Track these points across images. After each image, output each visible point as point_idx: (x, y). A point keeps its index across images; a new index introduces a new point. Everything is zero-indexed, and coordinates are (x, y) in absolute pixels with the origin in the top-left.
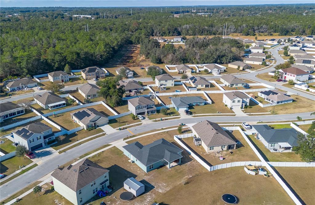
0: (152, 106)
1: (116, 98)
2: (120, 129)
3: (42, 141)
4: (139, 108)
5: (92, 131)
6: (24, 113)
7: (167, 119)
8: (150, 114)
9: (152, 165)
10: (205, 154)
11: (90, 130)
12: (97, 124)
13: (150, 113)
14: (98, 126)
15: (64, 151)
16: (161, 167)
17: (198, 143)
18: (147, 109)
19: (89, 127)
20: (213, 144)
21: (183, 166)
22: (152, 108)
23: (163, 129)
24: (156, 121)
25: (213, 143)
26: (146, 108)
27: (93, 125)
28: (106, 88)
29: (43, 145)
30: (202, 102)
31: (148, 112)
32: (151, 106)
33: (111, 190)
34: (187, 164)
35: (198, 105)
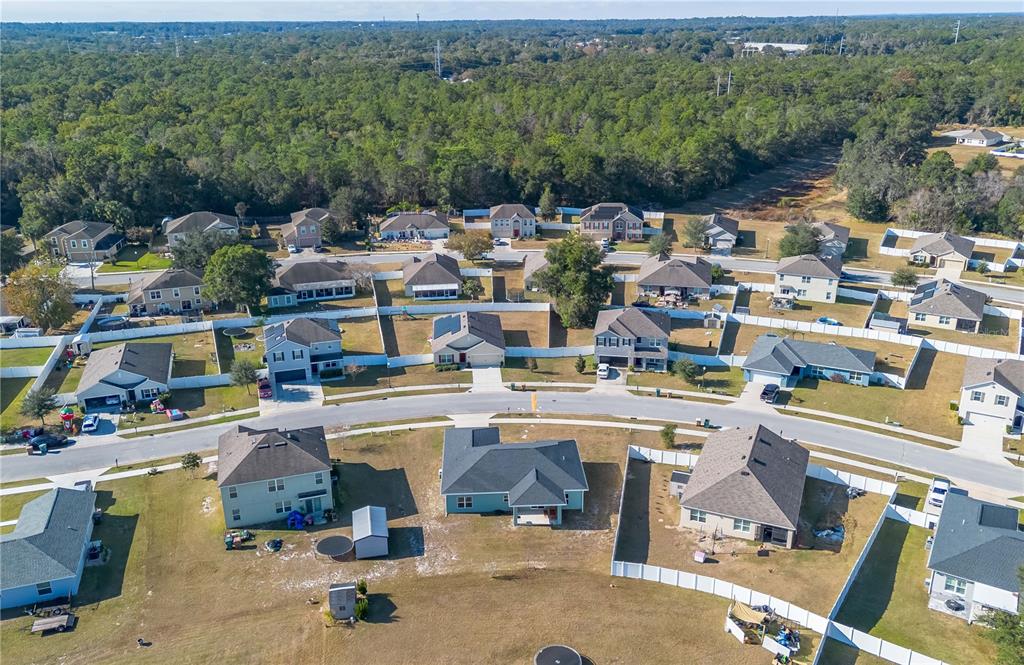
0: (658, 344)
1: (579, 301)
2: (513, 388)
3: (305, 364)
4: (607, 340)
5: (444, 374)
6: (351, 295)
7: (680, 397)
8: (643, 370)
9: (469, 499)
10: (669, 527)
11: (441, 371)
12: (468, 360)
13: (644, 365)
14: (469, 366)
15: (337, 403)
16: (499, 513)
17: (679, 487)
18: (636, 349)
19: (444, 361)
20: (707, 502)
21: (561, 534)
22: (658, 350)
23: (633, 420)
24: (638, 393)
25: (709, 498)
26: (633, 346)
27: (457, 359)
28: (556, 265)
29: (309, 374)
30: (858, 374)
31: (638, 362)
32: (652, 344)
33: (324, 522)
34: (578, 531)
35: (842, 381)
